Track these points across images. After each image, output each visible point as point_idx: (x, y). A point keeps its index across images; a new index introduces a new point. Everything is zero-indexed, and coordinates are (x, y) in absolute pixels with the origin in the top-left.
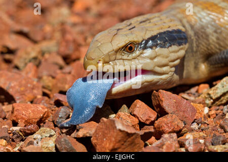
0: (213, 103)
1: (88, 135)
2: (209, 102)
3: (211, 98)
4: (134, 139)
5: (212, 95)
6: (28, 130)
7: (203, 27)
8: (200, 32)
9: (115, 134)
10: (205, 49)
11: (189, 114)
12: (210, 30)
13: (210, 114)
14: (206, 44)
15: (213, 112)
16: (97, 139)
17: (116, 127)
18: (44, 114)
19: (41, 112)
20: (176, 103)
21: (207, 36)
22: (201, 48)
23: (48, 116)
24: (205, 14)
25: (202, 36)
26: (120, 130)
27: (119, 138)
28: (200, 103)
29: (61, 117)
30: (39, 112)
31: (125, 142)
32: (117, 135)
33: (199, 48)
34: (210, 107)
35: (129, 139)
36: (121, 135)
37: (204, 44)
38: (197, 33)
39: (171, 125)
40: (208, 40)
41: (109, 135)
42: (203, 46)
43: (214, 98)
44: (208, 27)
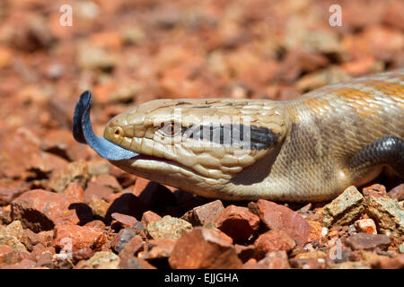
0: (333, 222)
1: (164, 255)
2: (328, 220)
3: (331, 215)
4: (228, 256)
5: (331, 211)
6: (79, 254)
7: (335, 121)
8: (330, 128)
9: (203, 248)
10: (341, 149)
11: (300, 231)
12: (346, 123)
13: (330, 235)
14: (340, 142)
15: (334, 233)
16: (177, 259)
17: (203, 238)
18: (99, 239)
19: (95, 235)
20: (282, 216)
21: (342, 131)
22: (333, 149)
23: (104, 242)
24: (342, 102)
25: (333, 132)
26: (210, 242)
27: (208, 253)
28: (316, 220)
29: (124, 241)
30: (92, 235)
31: (216, 258)
32: (206, 248)
33: (330, 149)
34: (329, 228)
35: (223, 256)
36: (211, 249)
37: (336, 142)
38: (326, 128)
39: (278, 243)
40: (342, 136)
41: (194, 250)
42: (336, 145)
43: (334, 214)
44: (344, 120)
